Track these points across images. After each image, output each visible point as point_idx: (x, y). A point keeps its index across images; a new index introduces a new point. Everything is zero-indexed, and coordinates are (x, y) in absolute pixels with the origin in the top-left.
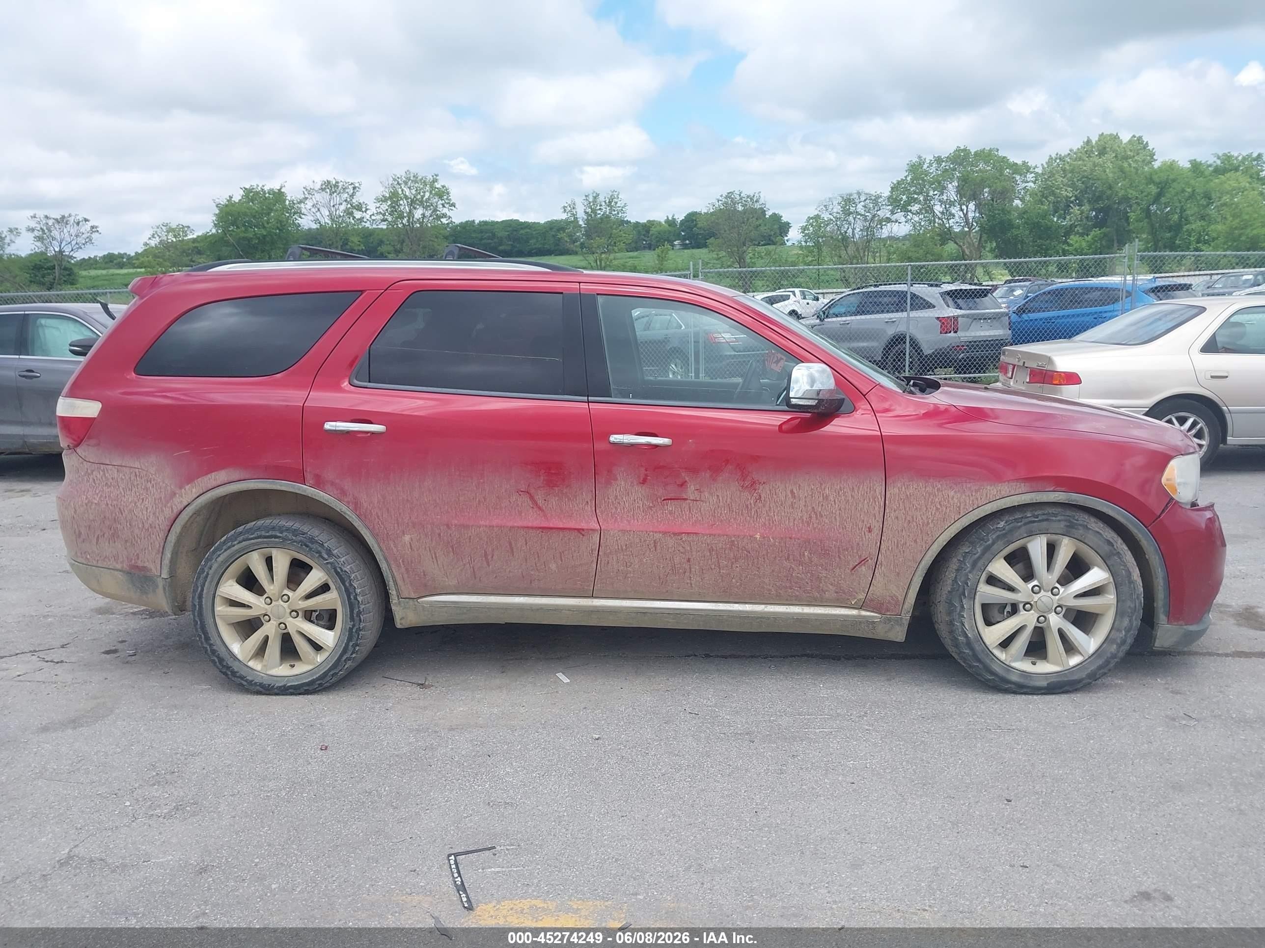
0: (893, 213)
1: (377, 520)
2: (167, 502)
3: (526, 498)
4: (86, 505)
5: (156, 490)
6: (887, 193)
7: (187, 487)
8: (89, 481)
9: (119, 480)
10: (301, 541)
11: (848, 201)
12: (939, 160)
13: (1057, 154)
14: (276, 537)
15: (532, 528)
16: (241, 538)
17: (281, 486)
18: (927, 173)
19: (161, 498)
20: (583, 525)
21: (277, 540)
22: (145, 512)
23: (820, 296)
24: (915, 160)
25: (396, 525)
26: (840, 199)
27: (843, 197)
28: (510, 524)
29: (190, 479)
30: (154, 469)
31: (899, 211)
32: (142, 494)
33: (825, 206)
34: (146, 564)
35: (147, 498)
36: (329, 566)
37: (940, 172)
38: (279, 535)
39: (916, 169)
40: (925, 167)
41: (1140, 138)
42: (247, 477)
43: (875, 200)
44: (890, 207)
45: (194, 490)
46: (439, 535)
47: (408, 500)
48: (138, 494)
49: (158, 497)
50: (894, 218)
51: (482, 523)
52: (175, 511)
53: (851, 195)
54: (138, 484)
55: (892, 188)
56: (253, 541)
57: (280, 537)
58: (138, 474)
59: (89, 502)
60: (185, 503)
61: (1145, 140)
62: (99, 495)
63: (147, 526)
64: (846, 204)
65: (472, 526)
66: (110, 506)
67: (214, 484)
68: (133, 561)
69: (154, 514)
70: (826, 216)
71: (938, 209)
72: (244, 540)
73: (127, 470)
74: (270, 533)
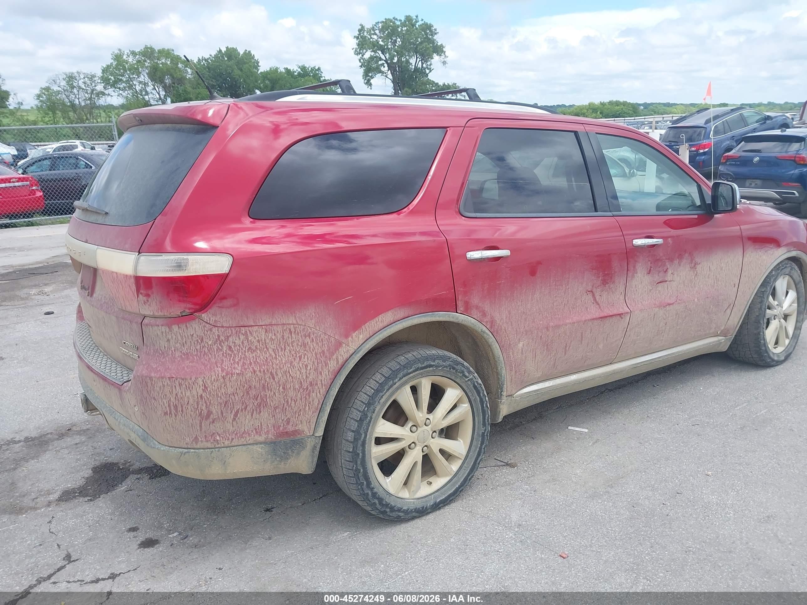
0: (105, 88)
1: (505, 333)
2: (333, 354)
3: (590, 296)
4: (223, 378)
5: (317, 343)
6: (99, 73)
7: (354, 335)
8: (221, 350)
9: (267, 341)
10: (449, 365)
11: (70, 78)
12: (133, 53)
13: (203, 57)
14: (431, 366)
15: (596, 319)
16: (401, 374)
17: (439, 317)
18: (127, 62)
19: (323, 352)
20: (621, 311)
21: (431, 368)
22: (304, 371)
23: (96, 147)
24: (117, 52)
25: (516, 335)
26: (65, 76)
27: (66, 75)
28: (583, 319)
29: (356, 326)
30: (313, 321)
31: (110, 87)
32: (299, 352)
33: (54, 81)
34: (300, 427)
35: (305, 355)
36: (469, 382)
37: (135, 62)
38: (432, 363)
39: (118, 57)
40: (125, 57)
41: (249, 52)
42: (410, 313)
43: (92, 77)
44: (103, 85)
45: (361, 336)
46: (541, 337)
47: (524, 312)
48: (293, 352)
49: (320, 350)
50: (106, 92)
51: (568, 321)
52: (341, 362)
53: (73, 73)
54: (292, 342)
55: (103, 71)
56: (411, 375)
57: (434, 365)
58: (293, 330)
59: (227, 374)
60: (351, 352)
61: (253, 53)
62: (241, 363)
63: (305, 385)
64: (70, 80)
65: (563, 325)
66: (258, 373)
67: (381, 325)
68: (281, 428)
69: (316, 370)
70: (55, 88)
71: (138, 88)
72: (404, 376)
73: (279, 329)
74: (426, 364)
